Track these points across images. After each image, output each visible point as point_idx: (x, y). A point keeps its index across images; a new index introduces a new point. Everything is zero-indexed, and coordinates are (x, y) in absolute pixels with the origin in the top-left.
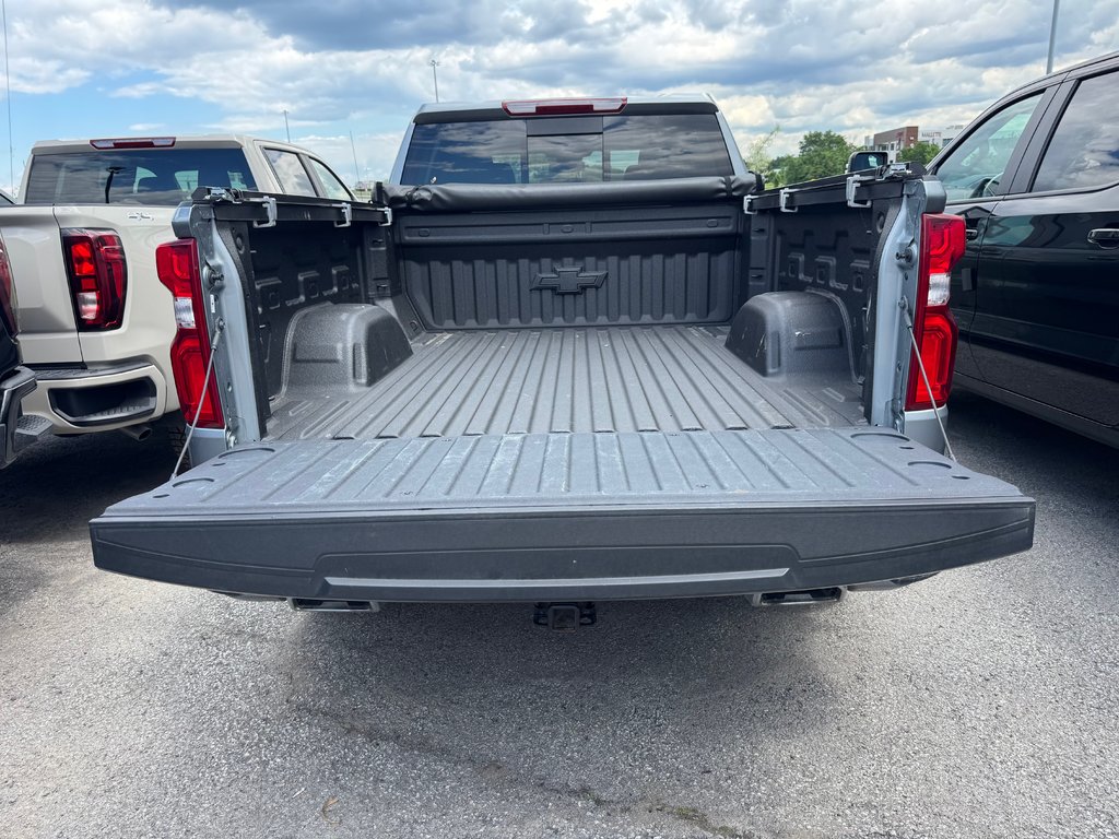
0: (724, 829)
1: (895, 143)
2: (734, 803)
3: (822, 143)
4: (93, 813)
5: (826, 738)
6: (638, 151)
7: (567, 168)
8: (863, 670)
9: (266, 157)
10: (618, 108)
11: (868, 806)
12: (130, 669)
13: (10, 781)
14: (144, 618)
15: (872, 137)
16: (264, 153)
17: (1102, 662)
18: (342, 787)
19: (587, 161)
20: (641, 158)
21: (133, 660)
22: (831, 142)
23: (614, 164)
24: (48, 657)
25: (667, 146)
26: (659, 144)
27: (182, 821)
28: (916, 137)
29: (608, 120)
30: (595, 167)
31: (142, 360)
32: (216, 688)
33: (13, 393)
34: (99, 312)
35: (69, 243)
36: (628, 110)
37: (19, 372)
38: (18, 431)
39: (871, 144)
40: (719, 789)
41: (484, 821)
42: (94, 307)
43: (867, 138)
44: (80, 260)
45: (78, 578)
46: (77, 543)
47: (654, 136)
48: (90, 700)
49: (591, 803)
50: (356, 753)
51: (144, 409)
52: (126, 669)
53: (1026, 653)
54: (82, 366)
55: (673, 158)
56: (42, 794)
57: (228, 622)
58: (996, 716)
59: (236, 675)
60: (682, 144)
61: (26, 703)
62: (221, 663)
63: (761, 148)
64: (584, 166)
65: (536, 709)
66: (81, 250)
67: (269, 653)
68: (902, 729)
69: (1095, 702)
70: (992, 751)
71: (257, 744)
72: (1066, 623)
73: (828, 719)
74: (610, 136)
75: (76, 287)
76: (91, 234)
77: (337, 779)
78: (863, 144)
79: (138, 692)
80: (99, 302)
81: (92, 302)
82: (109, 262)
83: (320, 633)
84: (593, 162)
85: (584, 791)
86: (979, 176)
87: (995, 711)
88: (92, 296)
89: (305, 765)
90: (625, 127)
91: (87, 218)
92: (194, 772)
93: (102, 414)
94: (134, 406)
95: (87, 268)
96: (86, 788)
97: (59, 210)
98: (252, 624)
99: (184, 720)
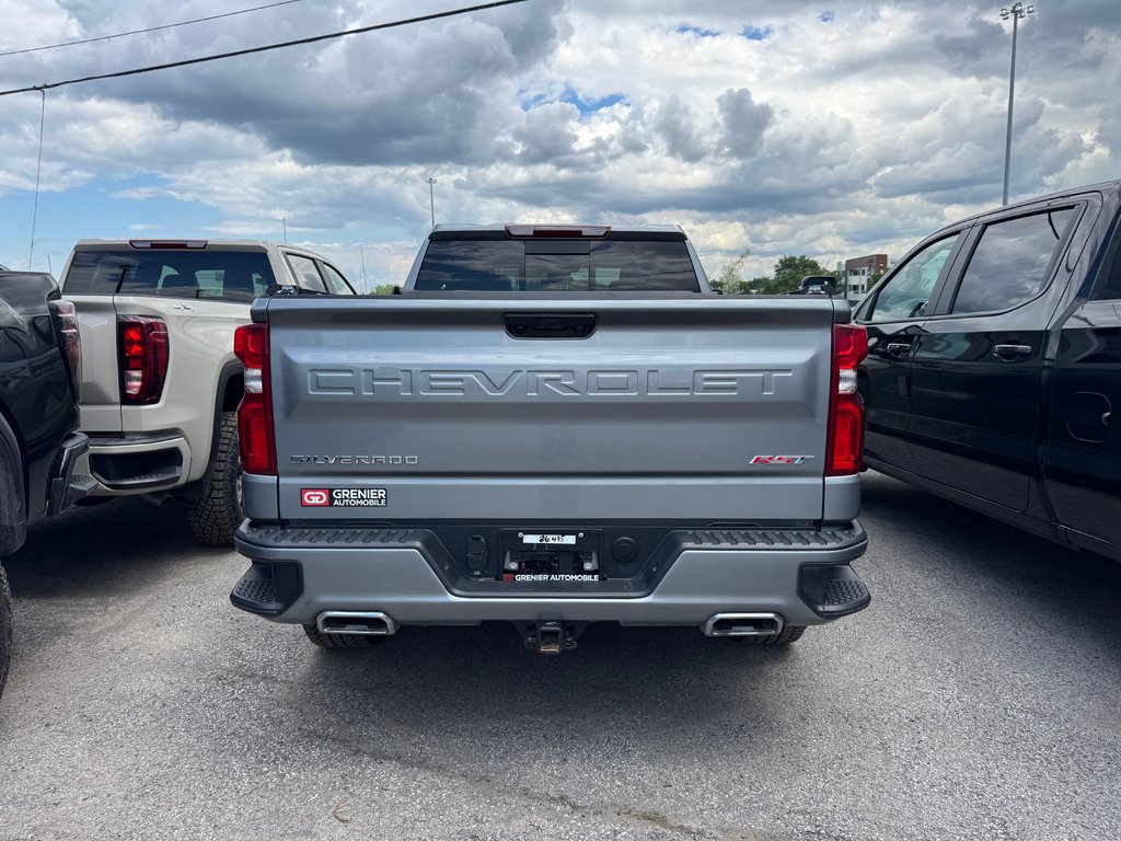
0: (682, 827)
1: (866, 269)
2: (690, 809)
3: (797, 267)
4: (130, 812)
5: (772, 763)
6: (619, 270)
7: (555, 282)
8: (808, 712)
9: (287, 261)
10: (602, 234)
11: (804, 812)
12: (154, 702)
13: (52, 788)
14: (163, 662)
15: (844, 263)
16: (286, 258)
17: (1012, 709)
18: (350, 794)
19: (575, 277)
20: (622, 275)
21: (155, 695)
22: (806, 266)
23: (600, 280)
24: (76, 692)
25: (648, 267)
26: (639, 265)
27: (210, 819)
28: (885, 264)
29: (593, 244)
30: (581, 281)
31: (173, 432)
32: (234, 718)
33: (71, 451)
34: (142, 388)
35: (123, 327)
36: (611, 237)
37: (75, 435)
38: (72, 485)
39: (844, 269)
40: (678, 799)
41: (476, 820)
42: (138, 384)
43: (839, 264)
44: (131, 343)
45: (98, 629)
46: (94, 600)
47: (633, 257)
48: (119, 726)
49: (568, 807)
50: (363, 769)
51: (171, 476)
52: (150, 702)
53: (948, 701)
54: (120, 436)
55: (652, 277)
56: (82, 798)
57: (241, 666)
58: (917, 749)
59: (252, 708)
60: (661, 265)
61: (60, 728)
62: (237, 699)
63: (732, 270)
64: (572, 280)
65: (521, 737)
66: (133, 334)
67: (279, 691)
68: (837, 756)
69: (1001, 739)
70: (911, 774)
71: (274, 762)
72: (984, 679)
73: (774, 748)
74: (596, 257)
75: (124, 365)
76: (143, 321)
77: (346, 789)
78: (835, 269)
79: (163, 720)
80: (143, 380)
81: (137, 379)
82: (156, 346)
83: (326, 677)
84: (580, 276)
85: (563, 799)
86: (915, 300)
87: (916, 745)
88: (137, 374)
89: (317, 777)
90: (611, 250)
91: (140, 307)
92: (219, 782)
93: (134, 479)
94: (162, 473)
95: (136, 349)
96: (122, 794)
97: (118, 299)
98: (264, 668)
99: (206, 742)
